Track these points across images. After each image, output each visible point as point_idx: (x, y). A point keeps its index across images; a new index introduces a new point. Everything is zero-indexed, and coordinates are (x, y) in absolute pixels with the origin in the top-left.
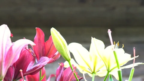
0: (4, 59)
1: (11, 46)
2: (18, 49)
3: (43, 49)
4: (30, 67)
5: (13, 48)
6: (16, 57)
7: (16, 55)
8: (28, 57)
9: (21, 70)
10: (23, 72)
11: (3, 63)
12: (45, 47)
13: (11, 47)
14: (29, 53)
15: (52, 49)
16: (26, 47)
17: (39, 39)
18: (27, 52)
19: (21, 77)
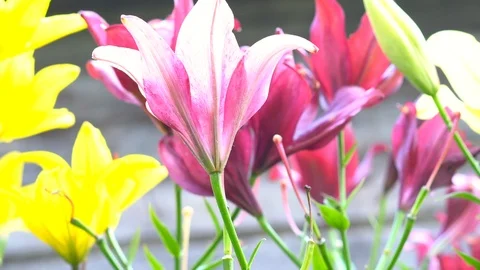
0: (220, 105)
1: (239, 60)
2: (261, 70)
3: (342, 64)
4: (305, 126)
5: (248, 66)
6: (259, 94)
7: (259, 90)
8: (294, 93)
9: (277, 137)
10: (284, 142)
11: (220, 119)
12: (347, 55)
13: (241, 64)
14: (297, 80)
15: (371, 58)
16: (286, 60)
17: (328, 31)
18: (292, 77)
19: (279, 159)
